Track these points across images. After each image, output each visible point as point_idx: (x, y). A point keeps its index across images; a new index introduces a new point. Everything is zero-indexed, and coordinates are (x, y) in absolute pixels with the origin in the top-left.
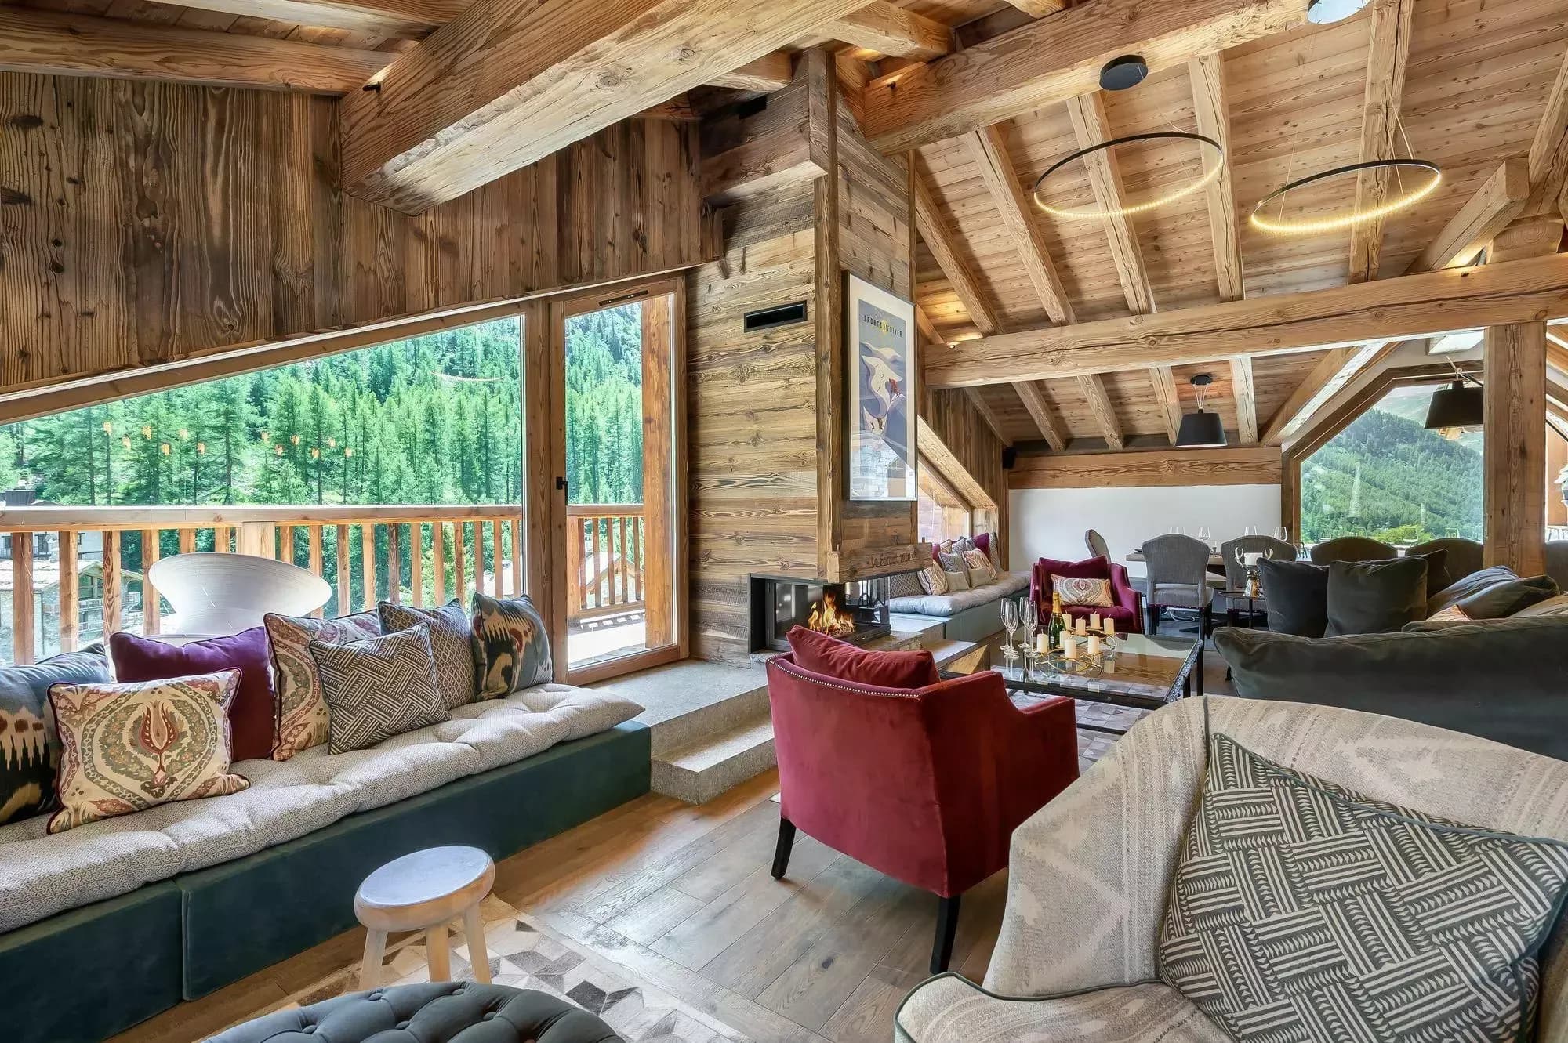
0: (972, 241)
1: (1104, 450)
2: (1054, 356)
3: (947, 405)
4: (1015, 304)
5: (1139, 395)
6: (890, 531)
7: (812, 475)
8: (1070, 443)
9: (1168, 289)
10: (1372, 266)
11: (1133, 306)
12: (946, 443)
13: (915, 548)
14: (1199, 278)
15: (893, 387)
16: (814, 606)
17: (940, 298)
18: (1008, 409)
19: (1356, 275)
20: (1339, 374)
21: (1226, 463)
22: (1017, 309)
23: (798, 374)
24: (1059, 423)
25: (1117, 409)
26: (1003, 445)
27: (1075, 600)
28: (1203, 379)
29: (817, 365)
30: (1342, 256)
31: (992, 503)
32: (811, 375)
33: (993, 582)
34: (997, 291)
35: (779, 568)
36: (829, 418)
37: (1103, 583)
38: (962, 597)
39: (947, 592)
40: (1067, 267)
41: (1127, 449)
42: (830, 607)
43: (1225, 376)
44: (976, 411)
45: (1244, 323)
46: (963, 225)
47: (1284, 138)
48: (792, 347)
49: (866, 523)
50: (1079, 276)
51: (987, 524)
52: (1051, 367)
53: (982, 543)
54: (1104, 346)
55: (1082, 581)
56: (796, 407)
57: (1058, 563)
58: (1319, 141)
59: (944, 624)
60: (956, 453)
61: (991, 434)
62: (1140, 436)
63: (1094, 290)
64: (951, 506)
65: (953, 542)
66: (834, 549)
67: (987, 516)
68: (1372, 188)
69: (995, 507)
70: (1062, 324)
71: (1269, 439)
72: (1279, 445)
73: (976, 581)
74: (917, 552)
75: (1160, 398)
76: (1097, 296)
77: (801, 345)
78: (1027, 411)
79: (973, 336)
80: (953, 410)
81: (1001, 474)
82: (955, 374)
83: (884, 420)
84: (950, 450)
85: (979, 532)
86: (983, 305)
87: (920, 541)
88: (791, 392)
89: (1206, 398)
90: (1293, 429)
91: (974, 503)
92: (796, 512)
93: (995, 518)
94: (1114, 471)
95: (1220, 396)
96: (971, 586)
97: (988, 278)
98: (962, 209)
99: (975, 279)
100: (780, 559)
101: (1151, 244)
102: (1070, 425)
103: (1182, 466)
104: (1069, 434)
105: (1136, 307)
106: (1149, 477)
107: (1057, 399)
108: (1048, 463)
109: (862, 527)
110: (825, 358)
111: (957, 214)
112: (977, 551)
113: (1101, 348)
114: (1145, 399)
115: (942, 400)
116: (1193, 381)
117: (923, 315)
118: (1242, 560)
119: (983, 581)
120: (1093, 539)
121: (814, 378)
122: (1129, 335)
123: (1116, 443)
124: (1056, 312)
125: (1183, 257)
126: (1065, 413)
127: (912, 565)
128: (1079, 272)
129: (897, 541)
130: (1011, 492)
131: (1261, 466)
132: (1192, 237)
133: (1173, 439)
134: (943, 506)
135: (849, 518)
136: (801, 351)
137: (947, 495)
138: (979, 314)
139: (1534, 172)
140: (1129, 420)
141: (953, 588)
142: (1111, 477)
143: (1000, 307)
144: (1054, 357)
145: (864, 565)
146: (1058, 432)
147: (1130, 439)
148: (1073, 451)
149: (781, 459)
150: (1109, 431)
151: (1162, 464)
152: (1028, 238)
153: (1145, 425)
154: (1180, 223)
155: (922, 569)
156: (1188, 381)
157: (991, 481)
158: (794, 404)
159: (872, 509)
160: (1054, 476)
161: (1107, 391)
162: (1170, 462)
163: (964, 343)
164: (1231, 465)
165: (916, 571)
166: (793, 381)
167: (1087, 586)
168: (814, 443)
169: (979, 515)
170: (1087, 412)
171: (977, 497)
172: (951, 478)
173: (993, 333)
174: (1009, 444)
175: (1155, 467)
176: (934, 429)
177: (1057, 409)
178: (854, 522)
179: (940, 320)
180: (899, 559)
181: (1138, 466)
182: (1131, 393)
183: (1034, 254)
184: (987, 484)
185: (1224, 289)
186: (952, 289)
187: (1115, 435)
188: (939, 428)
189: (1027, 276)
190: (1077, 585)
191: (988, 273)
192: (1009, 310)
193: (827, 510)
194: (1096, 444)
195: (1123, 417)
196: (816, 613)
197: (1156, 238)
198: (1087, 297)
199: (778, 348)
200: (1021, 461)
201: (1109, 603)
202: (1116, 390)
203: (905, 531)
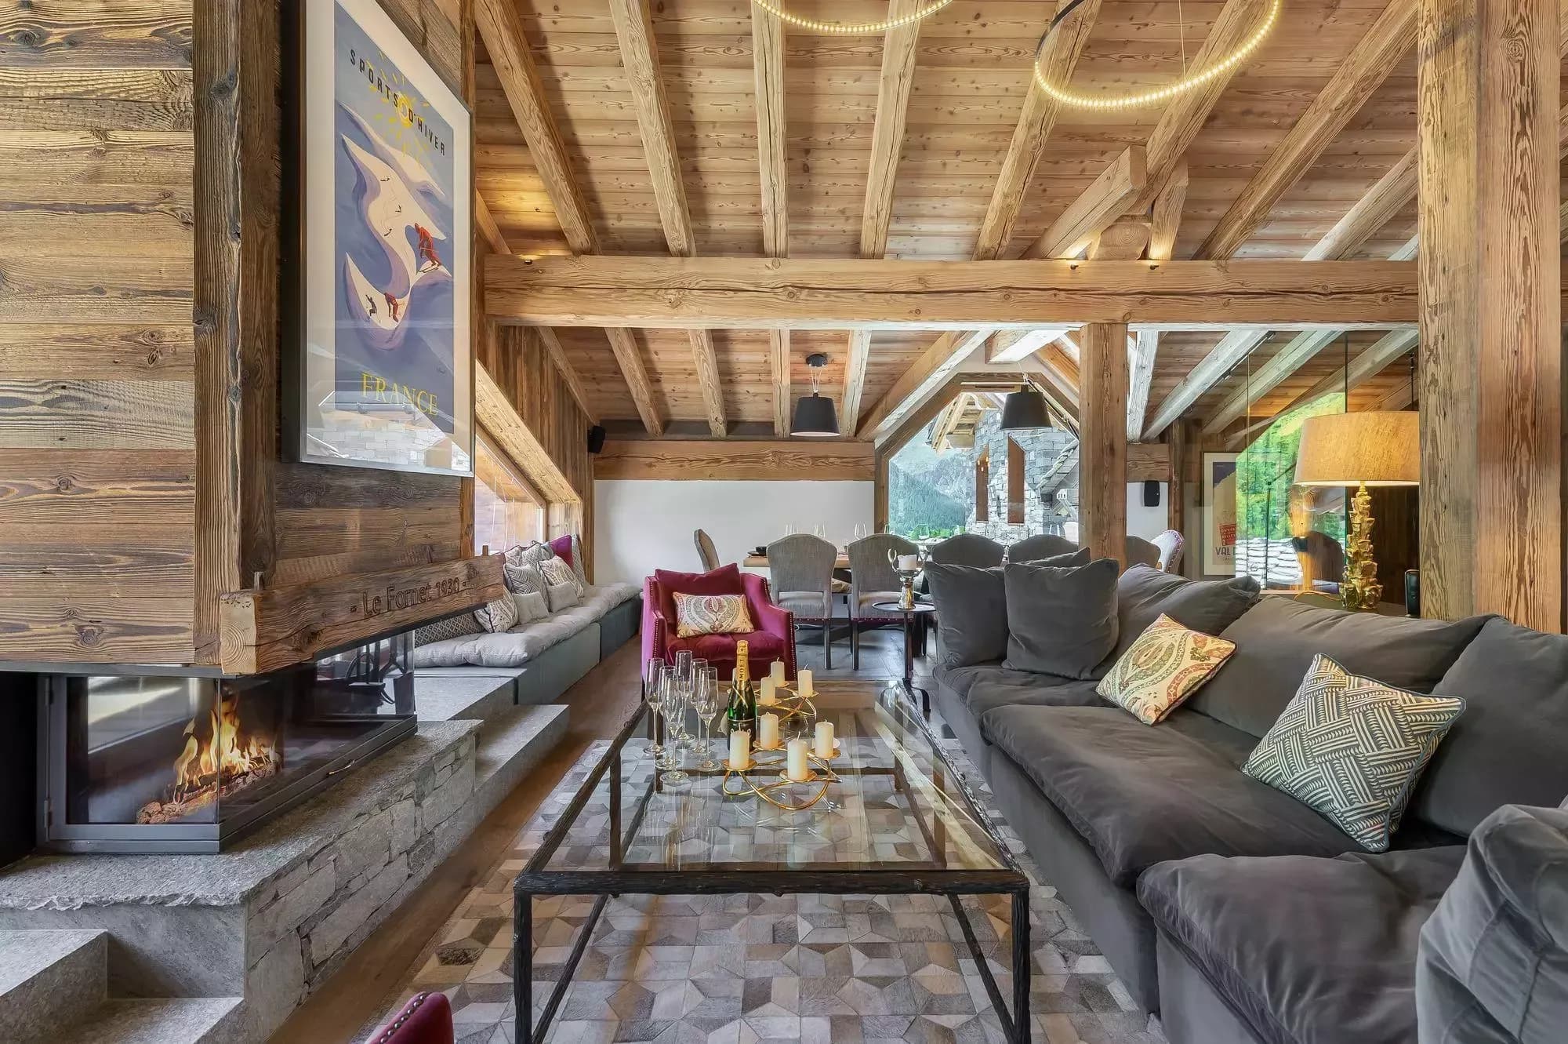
0: (566, 85)
1: (706, 437)
2: (672, 295)
3: (518, 352)
4: (622, 219)
5: (751, 372)
6: (415, 536)
7: (182, 392)
8: (670, 426)
9: (807, 233)
10: (1004, 243)
11: (769, 245)
12: (516, 408)
13: (470, 567)
14: (840, 225)
15: (424, 245)
16: (190, 728)
17: (511, 180)
18: (598, 375)
19: (987, 251)
20: (943, 367)
21: (827, 457)
22: (623, 224)
23: (139, 119)
24: (658, 399)
25: (725, 388)
26: (589, 422)
27: (707, 626)
28: (817, 359)
29: (197, 103)
30: (972, 228)
31: (574, 495)
32: (179, 126)
33: (580, 602)
34: (599, 188)
35: (67, 642)
36: (236, 247)
37: (738, 600)
38: (540, 631)
39: (516, 626)
40: (696, 170)
41: (730, 436)
42: (226, 724)
43: (839, 358)
44: (557, 371)
45: (886, 286)
46: (553, 48)
47: (969, 40)
48: (120, 44)
49: (353, 521)
50: (710, 189)
51: (567, 523)
52: (668, 310)
53: (562, 549)
54: (736, 290)
55: (714, 598)
56: (131, 208)
57: (681, 575)
58: (999, 58)
59: (516, 681)
60: (530, 423)
61: (575, 406)
62: (744, 422)
63: (726, 218)
64: (517, 500)
65: (524, 549)
66: (246, 583)
67: (567, 514)
68: (1034, 137)
69: (578, 501)
70: (682, 254)
71: (865, 434)
72: (872, 441)
73: (557, 604)
74: (473, 573)
75: (776, 376)
76: (728, 225)
77: (143, 44)
78: (624, 381)
79: (556, 252)
80: (527, 362)
81: (585, 458)
82: (531, 301)
83: (403, 303)
84: (522, 417)
85: (557, 535)
86: (578, 204)
87: (478, 551)
88: (111, 163)
89: (819, 383)
90: (888, 424)
91: (550, 496)
92: (127, 489)
93: (577, 516)
94: (718, 461)
95: (830, 382)
96: (550, 611)
97: (585, 160)
98: (554, 16)
99: (568, 159)
100: (71, 615)
101: (799, 161)
102: (670, 402)
103: (786, 459)
104: (668, 415)
105: (773, 249)
106: (753, 469)
107: (659, 367)
108: (640, 448)
109: (342, 528)
110: (224, 90)
111: (545, 23)
112: (557, 560)
113: (731, 294)
114: (756, 377)
115: (511, 343)
116: (808, 361)
117: (483, 205)
118: (896, 563)
119: (568, 602)
120: (703, 543)
121: (187, 138)
122: (764, 282)
123: (719, 428)
124: (677, 235)
125: (832, 190)
126: (667, 387)
127: (465, 600)
128: (710, 181)
129: (432, 555)
130: (597, 483)
131: (857, 461)
132: (847, 162)
133: (782, 426)
134: (508, 499)
135: (300, 505)
136: (149, 60)
137: (515, 485)
138: (570, 219)
139: (1152, 162)
140: (735, 402)
141: (527, 617)
142: (712, 468)
143: (599, 215)
144: (672, 297)
145: (341, 616)
146: (658, 412)
147: (734, 426)
148: (673, 436)
149: (84, 344)
150: (715, 416)
151: (766, 455)
152: (652, 95)
153: (751, 411)
154: (838, 137)
155: (483, 606)
156: (804, 360)
157: (574, 468)
158: (124, 198)
159: (368, 489)
160: (650, 465)
161: (719, 363)
162: (775, 453)
163: (548, 259)
164: (831, 460)
165: (471, 610)
166: (121, 136)
167: (721, 606)
168: (189, 306)
169: (557, 512)
170: (692, 388)
171: (555, 487)
172: (519, 459)
173: (589, 252)
174: (596, 423)
175: (760, 458)
176: (498, 383)
177: (658, 381)
178: (318, 516)
179: (511, 220)
180: (433, 592)
181: (742, 456)
182: (744, 368)
183: (659, 129)
184: (569, 471)
185: (866, 245)
186: (533, 169)
187: (721, 418)
188: (506, 382)
189: (646, 172)
190: (709, 605)
191: (587, 152)
192: (612, 223)
193: (226, 484)
194: (698, 429)
195: (729, 397)
196: (193, 743)
197: (807, 152)
198: (715, 225)
199: (72, 42)
200: (610, 445)
201: (748, 627)
202: (728, 362)
203: (450, 535)
